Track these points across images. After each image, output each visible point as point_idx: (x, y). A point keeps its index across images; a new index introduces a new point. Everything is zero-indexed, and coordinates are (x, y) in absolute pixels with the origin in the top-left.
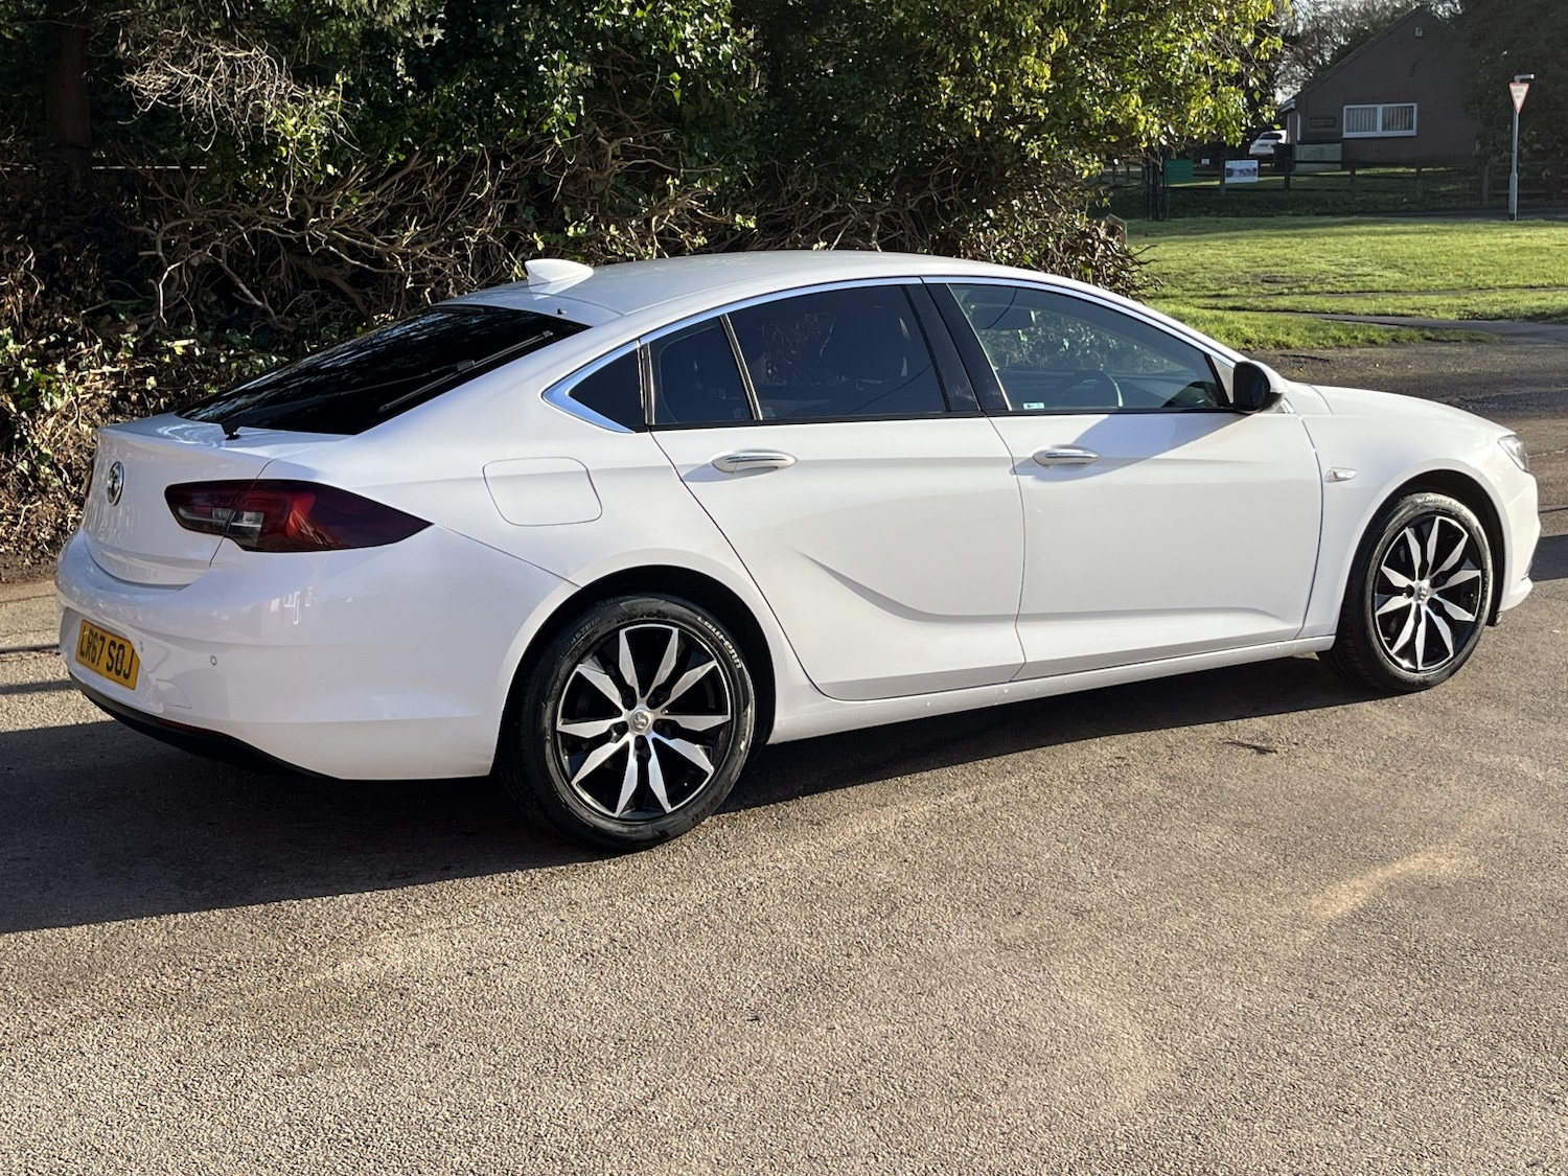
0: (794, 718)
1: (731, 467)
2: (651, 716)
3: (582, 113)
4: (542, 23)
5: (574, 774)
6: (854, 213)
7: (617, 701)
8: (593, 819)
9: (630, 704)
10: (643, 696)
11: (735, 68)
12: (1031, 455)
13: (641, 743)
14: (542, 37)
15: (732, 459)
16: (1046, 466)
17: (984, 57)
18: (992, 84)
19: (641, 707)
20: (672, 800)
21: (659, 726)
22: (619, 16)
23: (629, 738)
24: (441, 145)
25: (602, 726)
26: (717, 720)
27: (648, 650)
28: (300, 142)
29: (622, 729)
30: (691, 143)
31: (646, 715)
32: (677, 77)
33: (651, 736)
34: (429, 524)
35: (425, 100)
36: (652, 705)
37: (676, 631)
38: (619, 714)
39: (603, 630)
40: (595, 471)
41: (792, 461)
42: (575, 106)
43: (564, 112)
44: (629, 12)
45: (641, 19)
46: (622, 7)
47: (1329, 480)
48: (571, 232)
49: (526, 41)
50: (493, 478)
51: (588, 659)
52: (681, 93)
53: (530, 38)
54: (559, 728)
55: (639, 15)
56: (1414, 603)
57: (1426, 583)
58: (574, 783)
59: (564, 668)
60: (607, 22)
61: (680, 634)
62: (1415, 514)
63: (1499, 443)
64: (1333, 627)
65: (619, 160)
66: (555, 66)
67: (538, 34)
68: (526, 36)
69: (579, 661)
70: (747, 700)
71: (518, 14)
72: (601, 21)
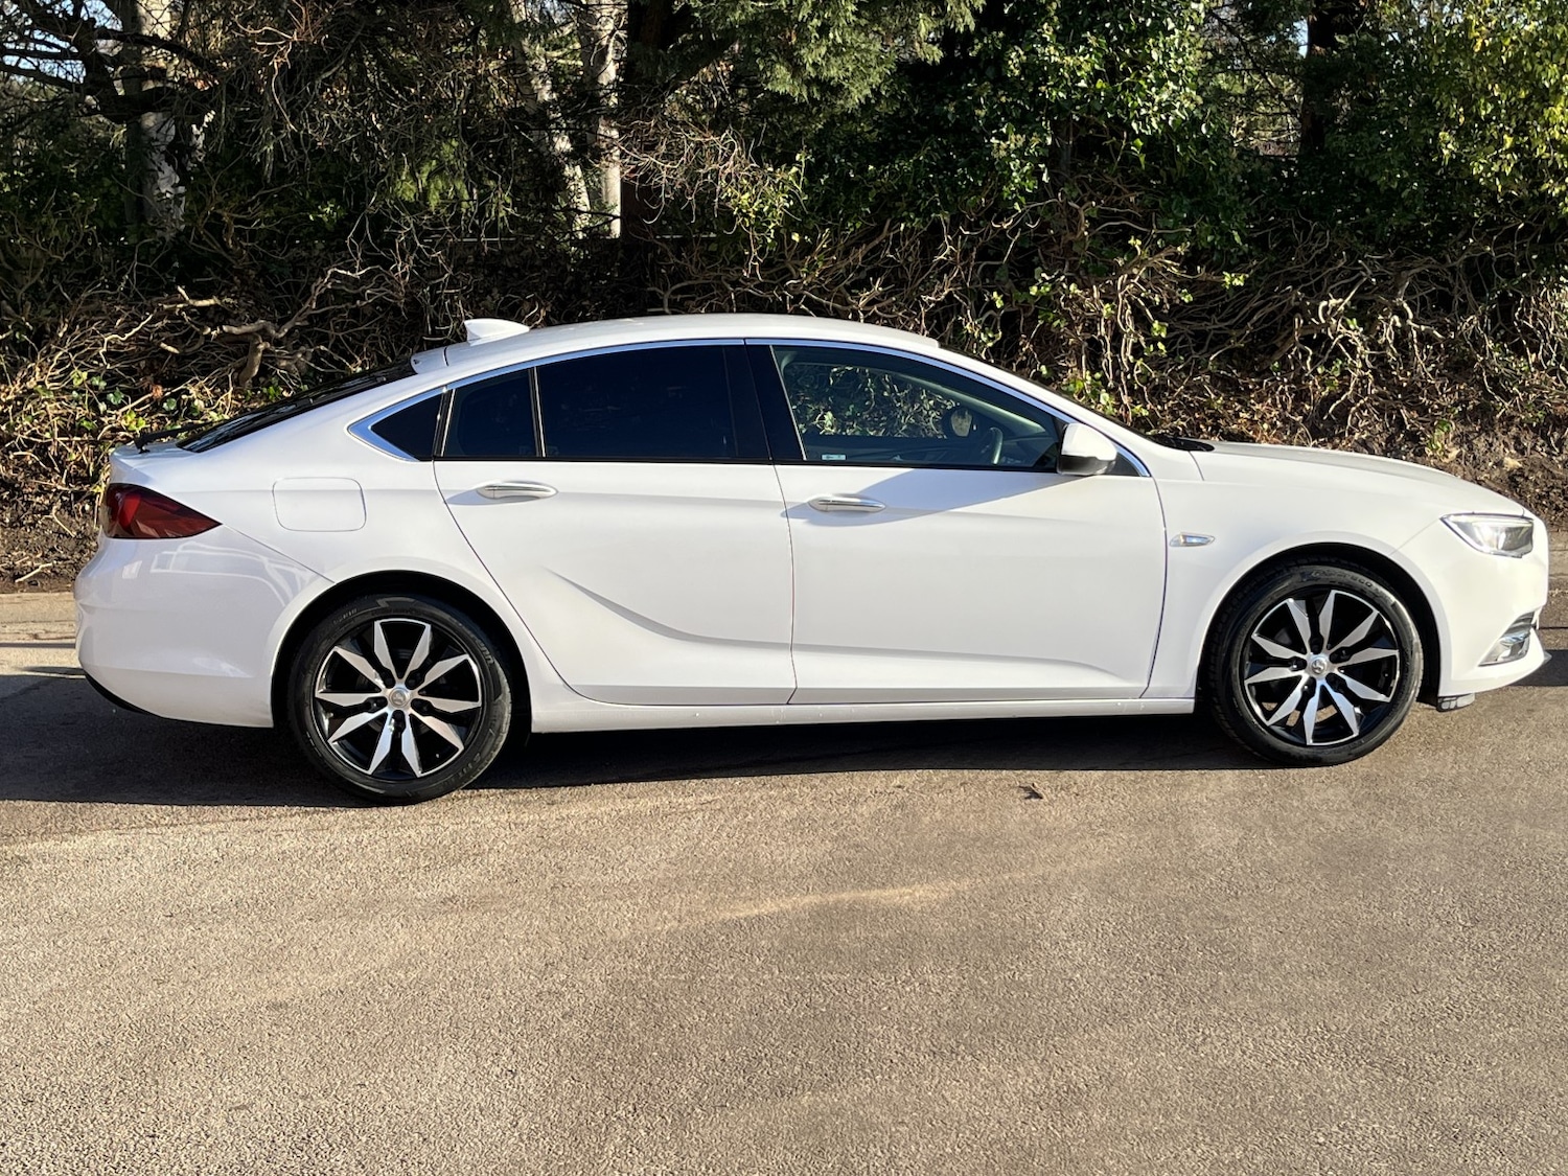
0: (550, 712)
1: (491, 494)
2: (409, 695)
3: (1045, 178)
4: (995, 99)
5: (330, 735)
6: (1365, 270)
7: (379, 682)
8: (348, 772)
9: (390, 683)
10: (401, 677)
11: (1204, 130)
12: (806, 501)
13: (399, 717)
14: (994, 111)
15: (492, 488)
16: (826, 511)
17: (1497, 109)
18: (1505, 137)
19: (400, 685)
20: (424, 766)
21: (418, 705)
22: (1076, 88)
23: (388, 710)
24: (905, 213)
25: (360, 698)
26: (467, 705)
27: (402, 641)
28: (756, 213)
29: (382, 702)
30: (1168, 206)
31: (401, 696)
32: (1140, 143)
33: (409, 711)
34: (219, 524)
35: (882, 174)
36: (410, 686)
37: (428, 627)
38: (380, 690)
39: (359, 620)
40: (371, 492)
41: (553, 492)
42: (1037, 173)
43: (1024, 179)
44: (1088, 84)
45: (1100, 90)
46: (1079, 79)
47: (1177, 544)
48: (1034, 290)
49: (978, 116)
50: (280, 492)
51: (347, 642)
52: (1146, 159)
53: (982, 113)
54: (318, 695)
55: (1098, 86)
56: (1305, 676)
57: (1323, 658)
58: (330, 741)
59: (323, 647)
60: (1061, 94)
61: (433, 630)
62: (1300, 586)
63: (1442, 519)
64: (1189, 691)
65: (1094, 223)
66: (1004, 138)
67: (990, 108)
68: (977, 112)
69: (337, 643)
70: (498, 691)
71: (970, 92)
72: (1054, 94)
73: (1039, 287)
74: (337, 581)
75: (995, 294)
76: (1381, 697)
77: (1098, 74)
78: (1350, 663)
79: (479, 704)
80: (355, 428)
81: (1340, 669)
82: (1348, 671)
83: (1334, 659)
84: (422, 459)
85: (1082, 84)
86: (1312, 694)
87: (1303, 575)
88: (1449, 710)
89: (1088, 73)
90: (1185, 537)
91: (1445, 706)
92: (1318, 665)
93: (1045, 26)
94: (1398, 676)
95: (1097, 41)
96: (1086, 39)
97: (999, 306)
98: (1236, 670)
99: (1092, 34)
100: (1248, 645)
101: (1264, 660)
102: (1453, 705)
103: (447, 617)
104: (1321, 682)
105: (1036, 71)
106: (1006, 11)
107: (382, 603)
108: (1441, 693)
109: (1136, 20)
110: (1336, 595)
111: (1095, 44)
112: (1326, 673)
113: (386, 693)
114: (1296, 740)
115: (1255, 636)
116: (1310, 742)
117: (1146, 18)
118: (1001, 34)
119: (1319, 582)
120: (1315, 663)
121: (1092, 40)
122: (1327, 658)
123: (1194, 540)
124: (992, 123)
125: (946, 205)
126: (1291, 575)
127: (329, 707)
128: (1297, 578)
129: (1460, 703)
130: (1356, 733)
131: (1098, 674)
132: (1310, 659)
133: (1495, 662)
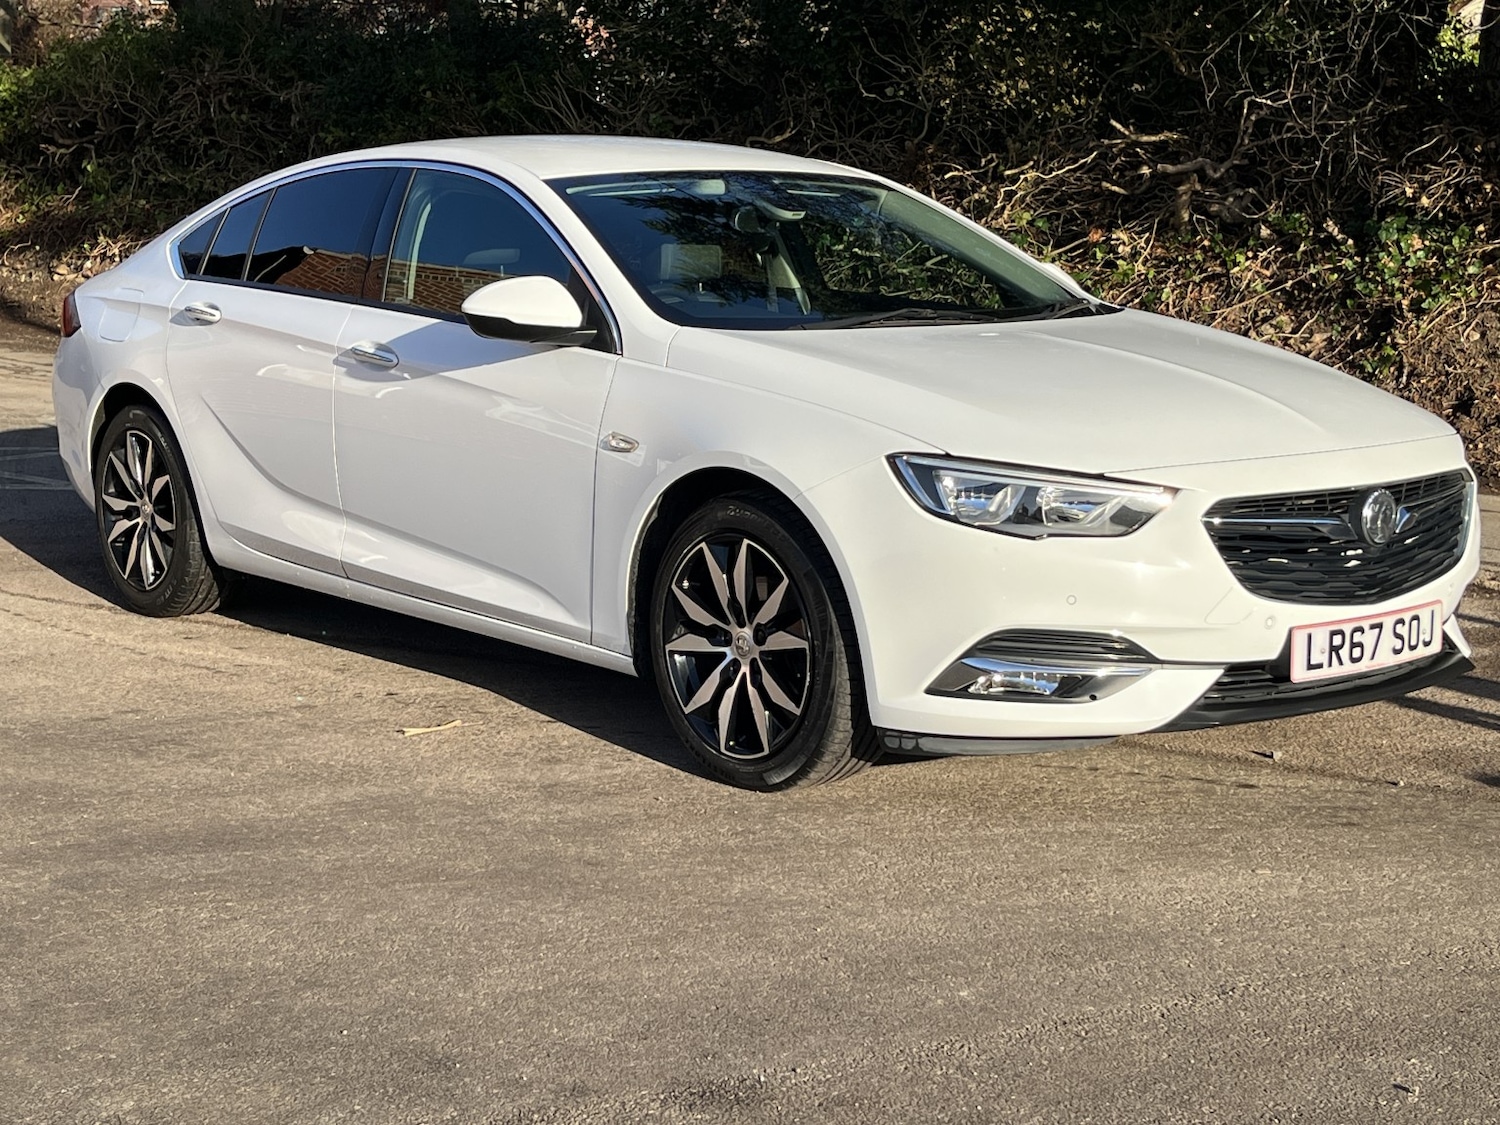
8: (116, 575)
23: (139, 520)
25: (126, 506)
26: (169, 527)
29: (138, 512)
33: (149, 524)
34: (80, 326)
37: (151, 443)
39: (120, 429)
40: (143, 305)
41: (219, 318)
47: (606, 446)
51: (117, 453)
54: (104, 497)
56: (728, 653)
57: (747, 633)
59: (106, 452)
64: (624, 645)
74: (109, 386)
79: (174, 525)
81: (761, 654)
84: (186, 276)
92: (742, 642)
94: (808, 679)
98: (659, 628)
101: (685, 623)
102: (907, 745)
104: (745, 667)
107: (129, 414)
108: (874, 723)
114: (713, 743)
120: (739, 639)
129: (926, 745)
130: (766, 751)
131: (549, 601)
132: (735, 630)
133: (963, 693)
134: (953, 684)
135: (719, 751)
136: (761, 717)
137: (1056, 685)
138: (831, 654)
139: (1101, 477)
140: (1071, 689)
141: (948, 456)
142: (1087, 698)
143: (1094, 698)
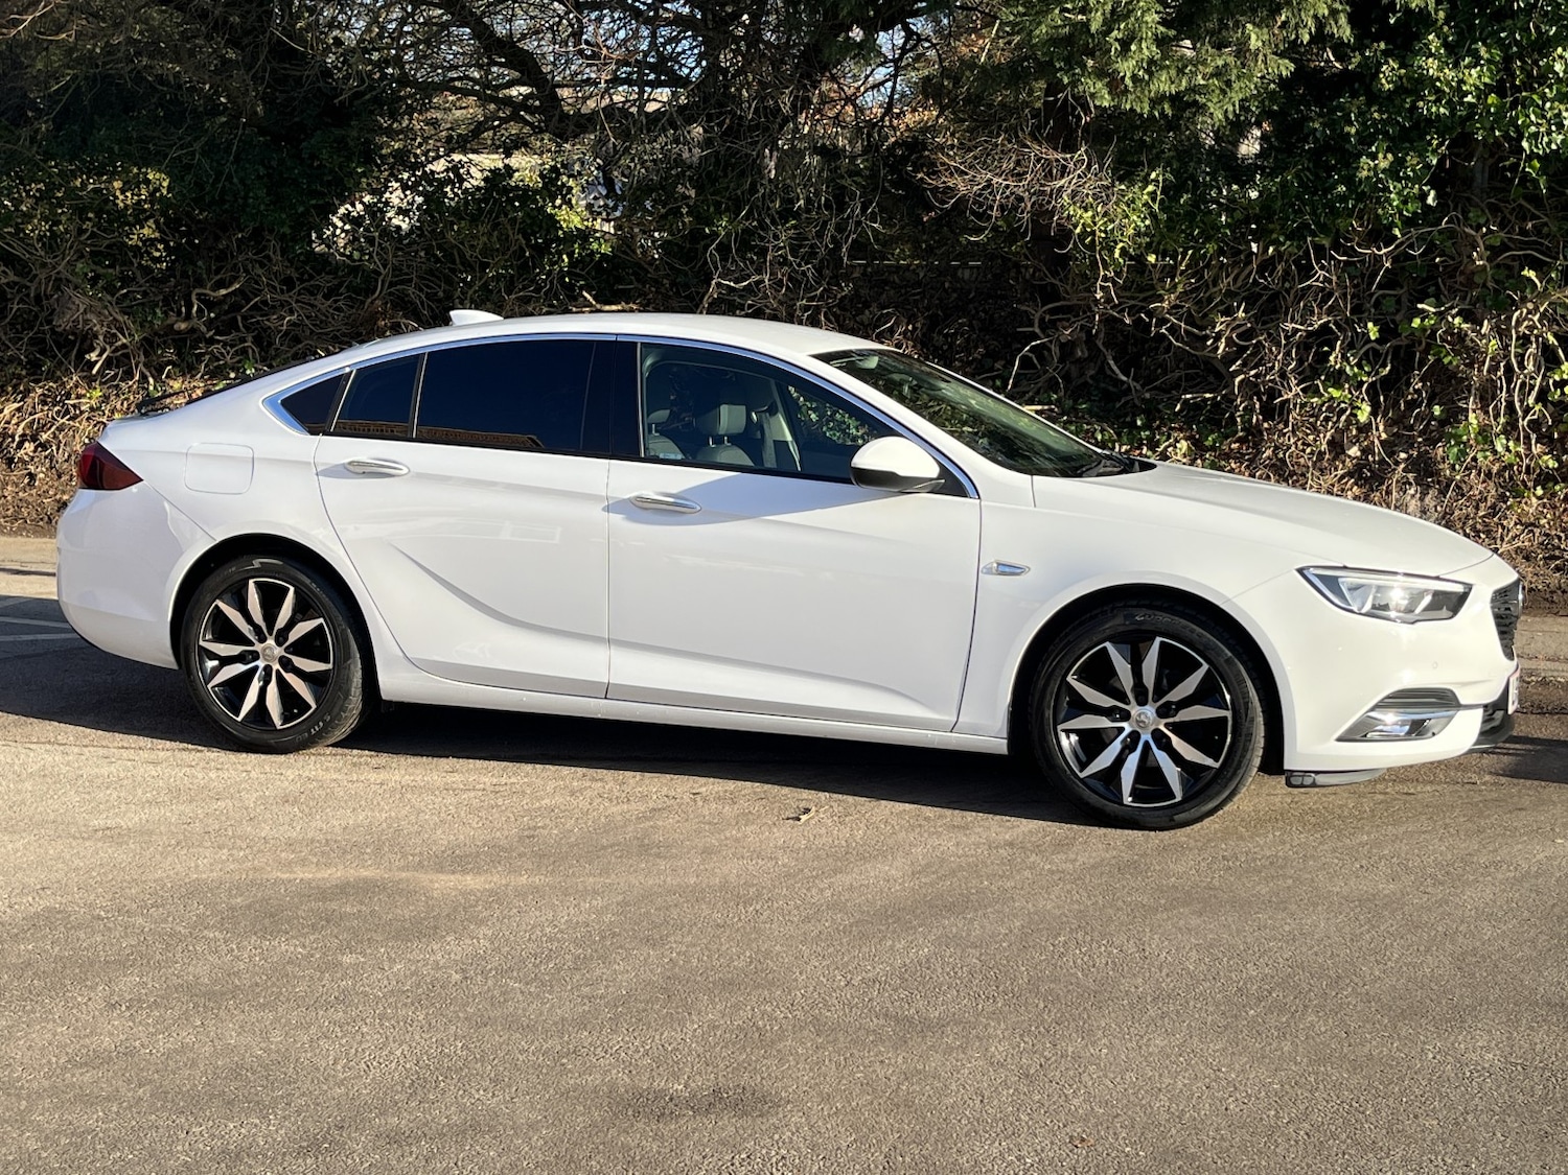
1: (353, 469)
2: (277, 651)
3: (1431, 201)
5: (210, 681)
7: (252, 637)
8: (220, 716)
9: (261, 639)
10: (270, 633)
13: (266, 670)
14: (1367, 128)
16: (643, 508)
19: (270, 641)
20: (286, 720)
21: (283, 662)
22: (1463, 103)
23: (261, 664)
25: (236, 650)
26: (321, 666)
27: (272, 599)
28: (1102, 232)
29: (255, 656)
31: (271, 649)
32: (1537, 164)
33: (276, 666)
34: (141, 480)
36: (277, 643)
37: (292, 589)
38: (253, 644)
39: (237, 577)
41: (405, 471)
42: (1423, 196)
43: (1405, 202)
44: (1478, 98)
45: (1490, 106)
46: (1466, 94)
47: (989, 572)
48: (1416, 322)
49: (1349, 133)
50: (193, 455)
51: (227, 596)
52: (1548, 181)
53: (1353, 131)
54: (201, 643)
55: (1490, 101)
56: (1127, 727)
57: (1150, 711)
58: (209, 686)
59: (208, 599)
60: (1442, 110)
61: (295, 592)
62: (1121, 629)
63: (1300, 571)
64: (1001, 730)
65: (1494, 252)
66: (1374, 157)
67: (1363, 124)
68: (1347, 129)
69: (219, 597)
70: (348, 656)
71: (1341, 108)
72: (1434, 109)
73: (1423, 320)
74: (219, 539)
75: (1370, 325)
76: (1209, 762)
77: (1489, 89)
78: (1177, 719)
79: (330, 666)
80: (270, 402)
81: (1166, 725)
82: (1177, 729)
83: (1163, 712)
84: (313, 433)
85: (1469, 99)
86: (1133, 749)
87: (1126, 617)
88: (1302, 786)
89: (1477, 88)
90: (999, 564)
91: (1295, 781)
92: (1143, 717)
93: (1431, 37)
94: (1229, 740)
95: (1488, 51)
96: (1477, 50)
97: (1373, 338)
98: (1049, 713)
99: (1484, 44)
100: (1064, 689)
101: (1081, 707)
102: (1308, 781)
103: (308, 581)
104: (1146, 736)
105: (1416, 84)
106: (1392, 21)
107: (257, 563)
108: (1286, 767)
109: (1537, 28)
110: (1162, 642)
111: (1486, 56)
112: (1153, 727)
113: (258, 647)
114: (1112, 798)
115: (1070, 679)
116: (1128, 800)
117: (1551, 27)
118: (1382, 45)
119: (1143, 628)
120: (1139, 715)
121: (1483, 51)
122: (1154, 711)
123: (1007, 569)
124: (1366, 140)
125: (1323, 229)
126: (1114, 617)
127: (213, 656)
128: (1119, 620)
129: (1320, 779)
130: (1179, 798)
131: (907, 702)
132: (1135, 710)
133: (1364, 739)
134: (1358, 733)
135: (1121, 803)
136: (1172, 772)
137: (1407, 728)
138: (1252, 720)
139: (1438, 578)
140: (1417, 730)
141: (1345, 568)
142: (1430, 734)
143: (1434, 734)
